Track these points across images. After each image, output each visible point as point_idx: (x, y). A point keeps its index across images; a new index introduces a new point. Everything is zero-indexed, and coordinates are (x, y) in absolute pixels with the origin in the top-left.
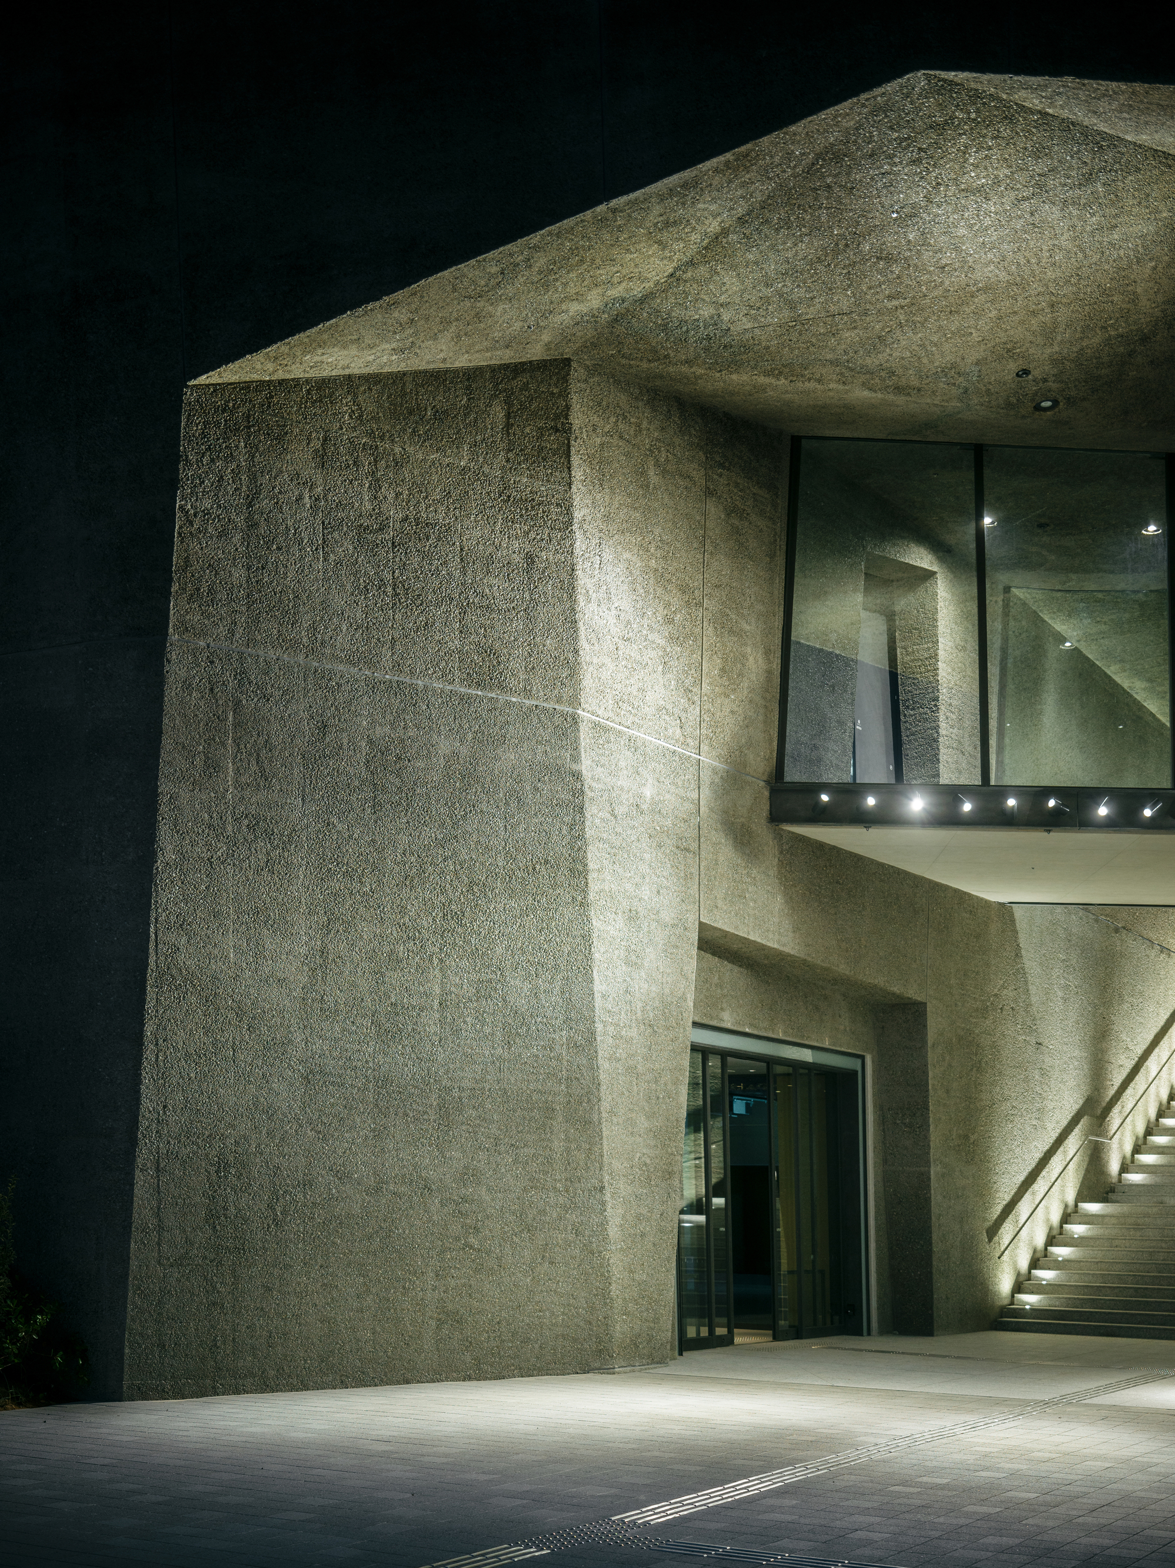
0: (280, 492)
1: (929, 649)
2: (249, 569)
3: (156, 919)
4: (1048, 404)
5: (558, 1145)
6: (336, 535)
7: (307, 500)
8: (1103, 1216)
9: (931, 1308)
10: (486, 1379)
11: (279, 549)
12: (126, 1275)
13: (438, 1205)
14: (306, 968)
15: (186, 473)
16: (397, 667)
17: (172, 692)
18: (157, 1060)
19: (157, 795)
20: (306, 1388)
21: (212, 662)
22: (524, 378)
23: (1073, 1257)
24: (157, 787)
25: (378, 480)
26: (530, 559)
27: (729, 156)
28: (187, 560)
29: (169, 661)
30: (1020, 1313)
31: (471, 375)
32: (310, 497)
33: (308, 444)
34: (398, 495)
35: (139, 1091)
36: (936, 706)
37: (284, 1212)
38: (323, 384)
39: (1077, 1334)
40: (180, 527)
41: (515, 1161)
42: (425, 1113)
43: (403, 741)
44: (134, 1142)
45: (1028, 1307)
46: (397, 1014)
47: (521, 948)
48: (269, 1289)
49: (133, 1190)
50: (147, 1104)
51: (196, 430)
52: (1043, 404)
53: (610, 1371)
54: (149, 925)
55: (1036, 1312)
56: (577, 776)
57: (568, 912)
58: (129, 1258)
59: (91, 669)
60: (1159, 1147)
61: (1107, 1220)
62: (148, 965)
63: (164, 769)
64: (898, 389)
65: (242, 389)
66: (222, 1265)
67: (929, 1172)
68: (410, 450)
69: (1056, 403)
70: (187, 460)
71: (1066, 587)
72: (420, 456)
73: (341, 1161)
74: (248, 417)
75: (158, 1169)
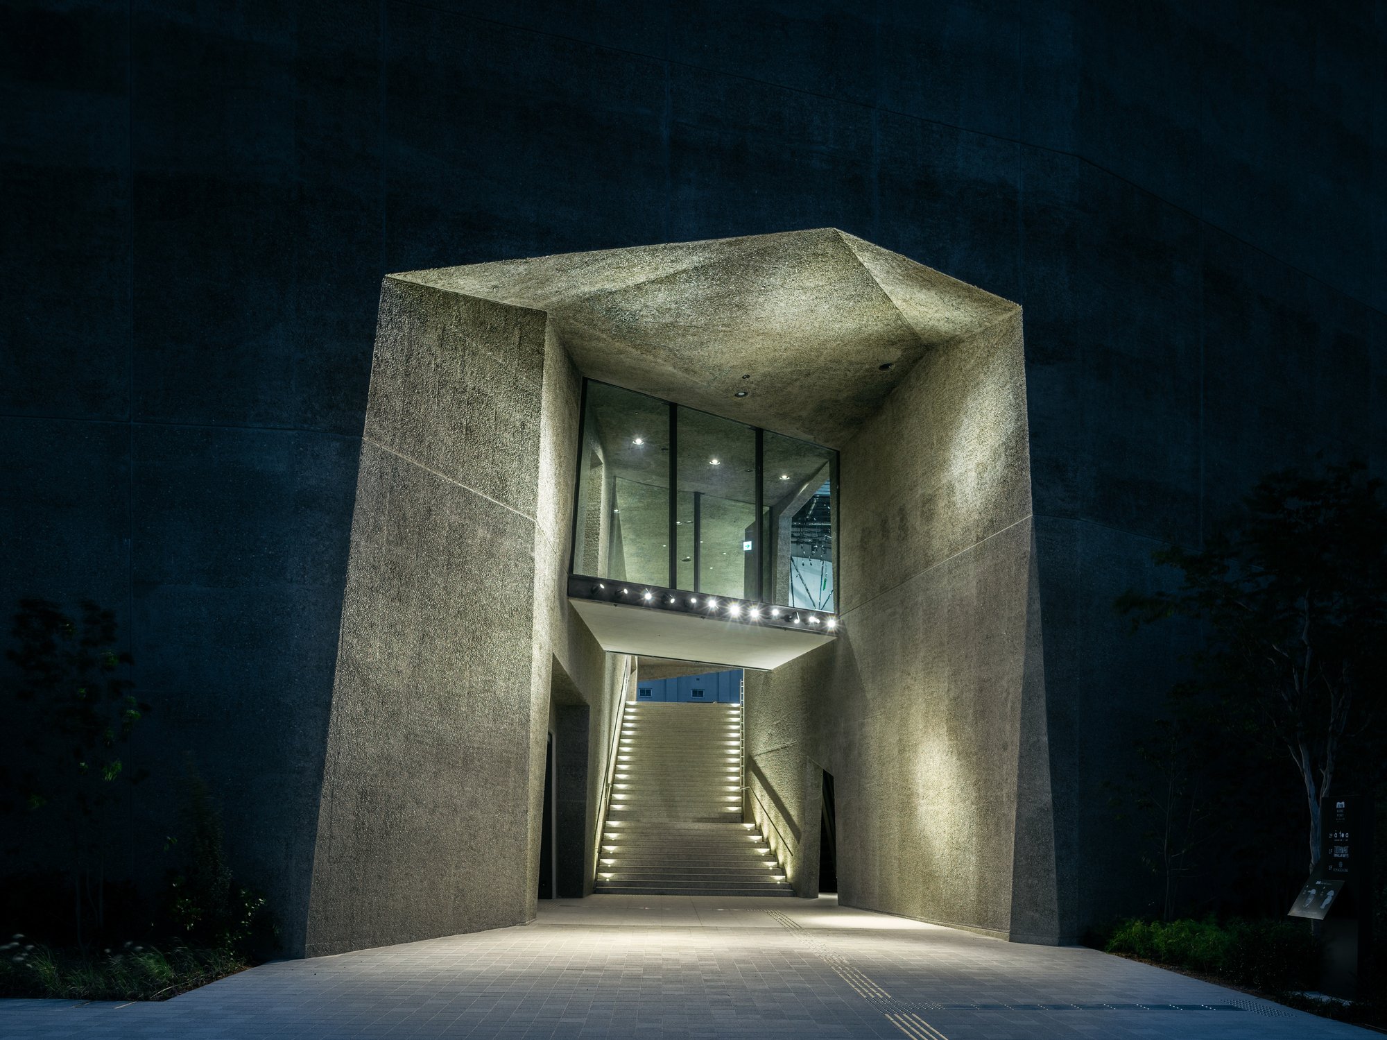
0: (422, 357)
1: (595, 505)
2: (404, 402)
3: (343, 625)
4: (743, 394)
5: (511, 784)
6: (444, 390)
7: (433, 365)
8: (623, 829)
9: (582, 882)
10: (473, 932)
11: (418, 393)
12: (311, 870)
13: (459, 821)
14: (411, 665)
15: (380, 332)
16: (464, 480)
17: (362, 474)
18: (337, 720)
19: (349, 542)
20: (393, 942)
21: (382, 459)
22: (528, 318)
23: (617, 851)
24: (350, 536)
25: (464, 361)
26: (523, 425)
27: (734, 239)
28: (376, 389)
29: (362, 454)
30: (603, 883)
31: (508, 309)
32: (435, 364)
33: (436, 330)
34: (472, 373)
35: (326, 743)
36: (597, 538)
37: (391, 826)
38: (446, 295)
39: (643, 894)
40: (374, 367)
41: (493, 794)
42: (458, 762)
43: (463, 525)
44: (320, 777)
45: (608, 880)
46: (449, 698)
47: (504, 662)
48: (380, 877)
49: (319, 810)
50: (330, 751)
51: (386, 306)
52: (740, 394)
53: (522, 923)
54: (339, 628)
55: (612, 882)
56: (533, 560)
57: (523, 642)
58: (313, 858)
59: (301, 449)
60: (623, 790)
61: (625, 830)
62: (337, 656)
63: (355, 525)
64: (687, 370)
65: (409, 287)
66: (360, 862)
67: (585, 803)
68: (480, 347)
69: (746, 394)
70: (380, 324)
71: (645, 482)
72: (483, 352)
73: (418, 793)
74: (411, 305)
75: (332, 796)
